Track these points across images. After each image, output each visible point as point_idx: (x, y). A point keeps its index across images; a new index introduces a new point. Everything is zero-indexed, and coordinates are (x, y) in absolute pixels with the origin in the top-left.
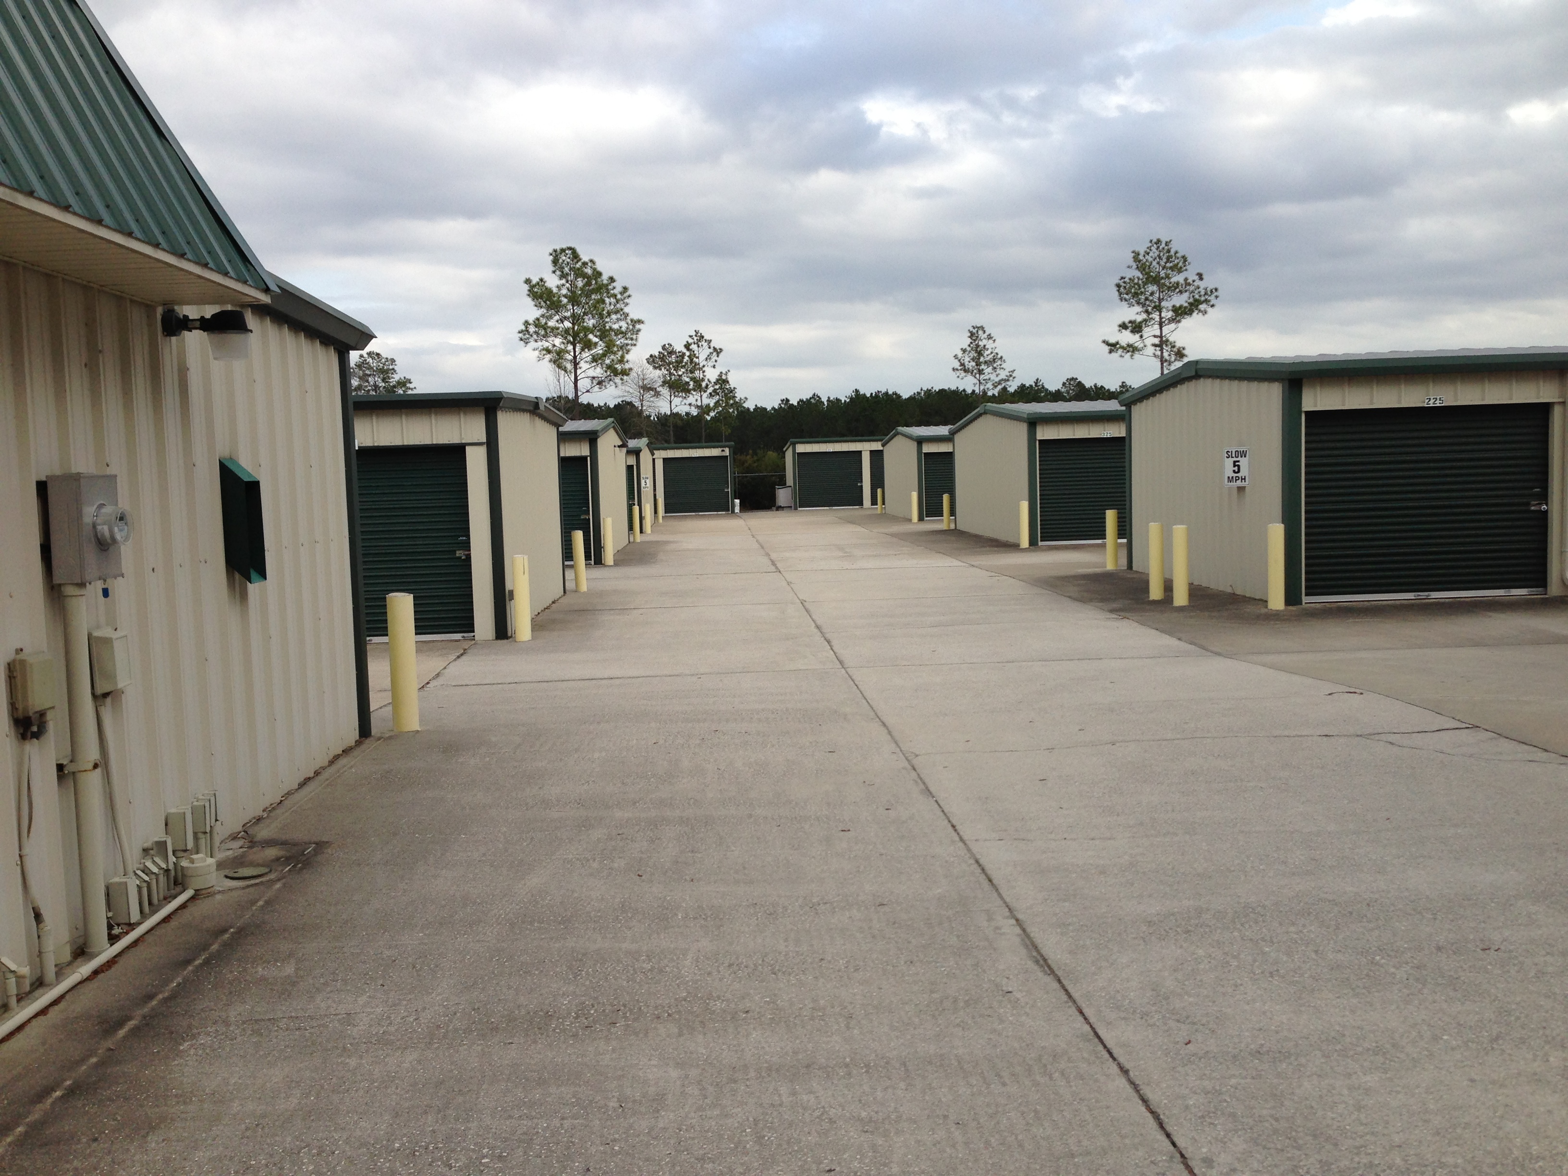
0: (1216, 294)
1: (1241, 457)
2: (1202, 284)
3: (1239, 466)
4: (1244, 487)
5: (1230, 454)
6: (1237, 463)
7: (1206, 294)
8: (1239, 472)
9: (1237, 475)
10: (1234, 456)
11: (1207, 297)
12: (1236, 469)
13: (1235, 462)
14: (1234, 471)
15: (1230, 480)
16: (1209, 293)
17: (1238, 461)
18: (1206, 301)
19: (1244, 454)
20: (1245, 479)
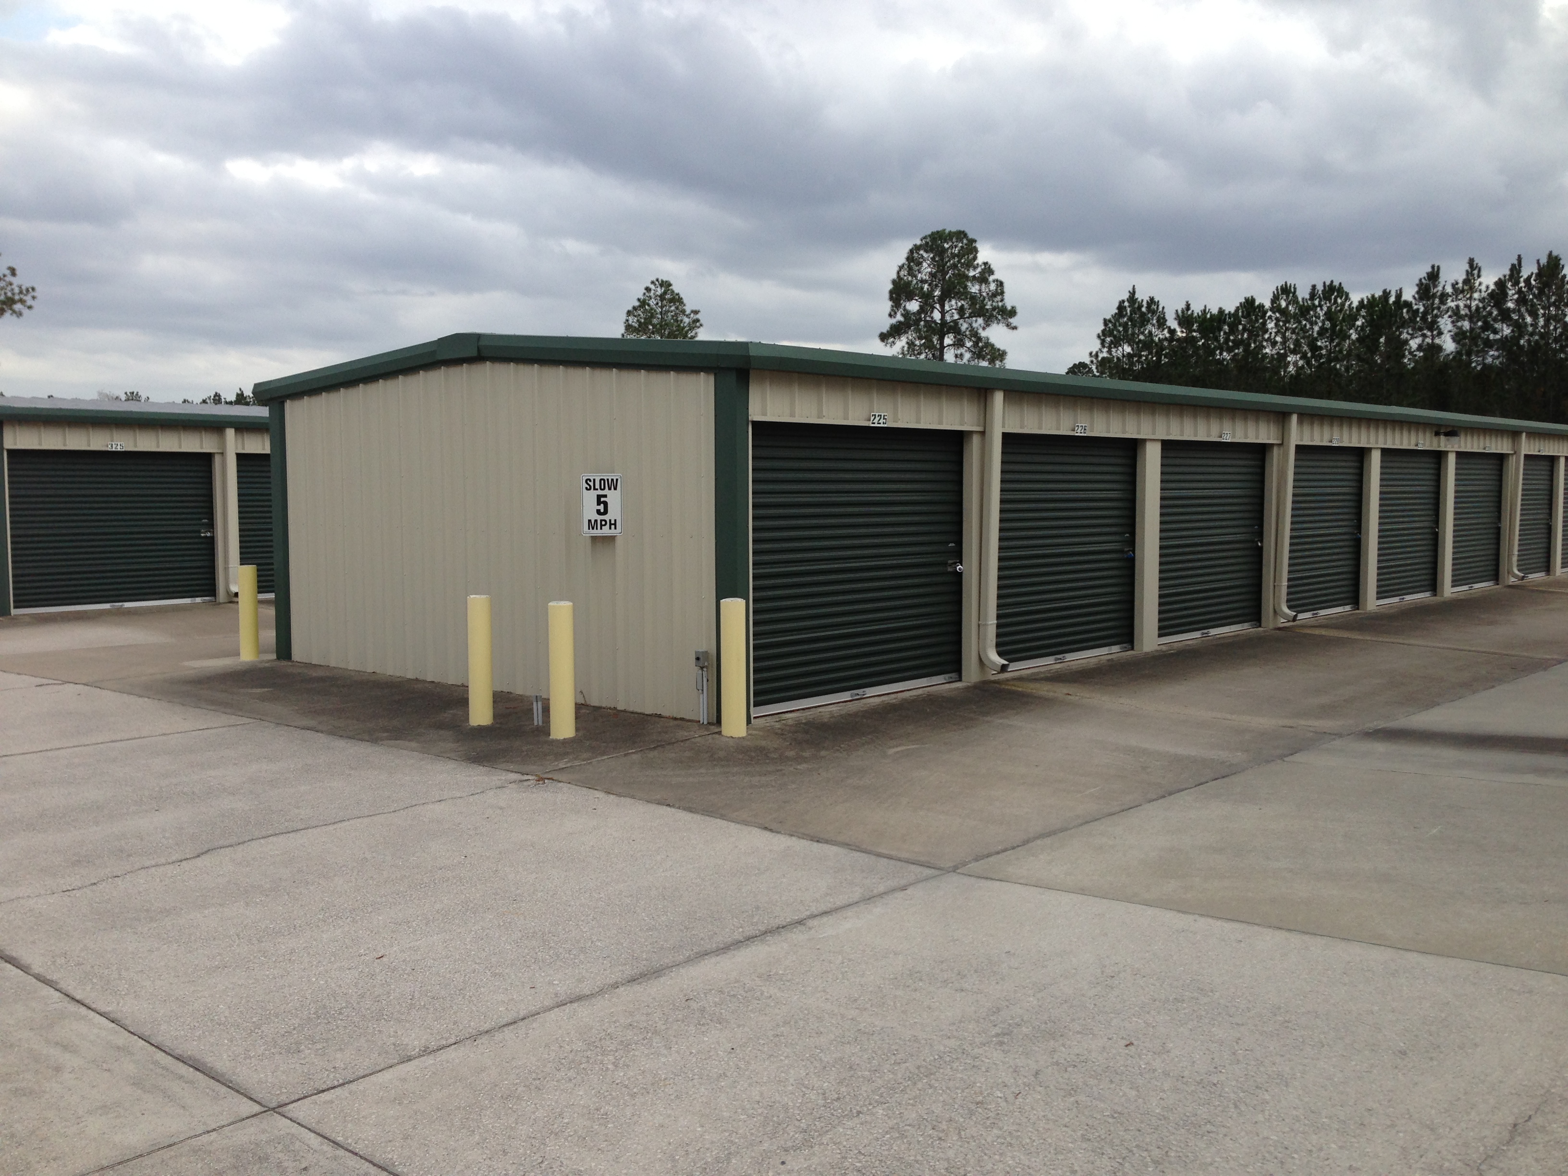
0: (33, 294)
1: (610, 489)
2: (16, 281)
3: (606, 504)
4: (612, 538)
5: (591, 484)
6: (602, 499)
7: (21, 292)
8: (606, 512)
9: (603, 517)
10: (597, 486)
11: (22, 296)
12: (601, 507)
13: (599, 497)
14: (598, 512)
15: (592, 525)
16: (25, 292)
17: (605, 496)
18: (22, 301)
19: (613, 485)
20: (615, 524)
